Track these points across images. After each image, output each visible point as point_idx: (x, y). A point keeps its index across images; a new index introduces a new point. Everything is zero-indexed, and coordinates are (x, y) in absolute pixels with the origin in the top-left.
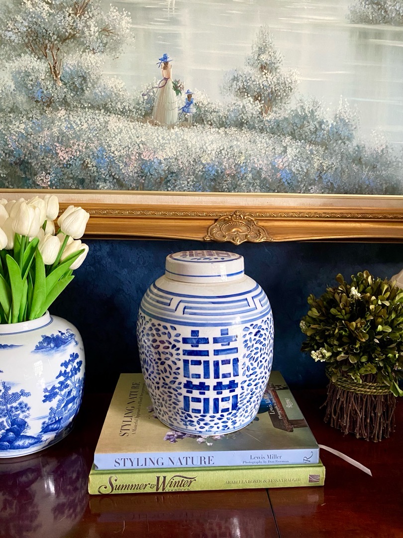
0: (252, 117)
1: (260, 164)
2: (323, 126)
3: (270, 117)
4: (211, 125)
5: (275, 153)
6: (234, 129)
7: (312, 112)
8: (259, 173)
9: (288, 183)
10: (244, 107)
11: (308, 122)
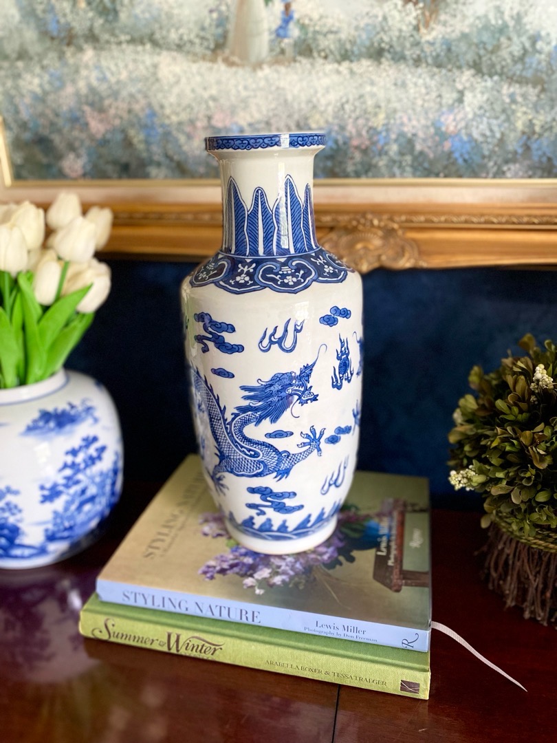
0: (399, 38)
1: (413, 127)
2: (539, 45)
3: (434, 34)
4: (326, 57)
5: (440, 104)
6: (365, 63)
7: (518, 18)
8: (410, 142)
9: (465, 161)
10: (385, 18)
11: (509, 39)
